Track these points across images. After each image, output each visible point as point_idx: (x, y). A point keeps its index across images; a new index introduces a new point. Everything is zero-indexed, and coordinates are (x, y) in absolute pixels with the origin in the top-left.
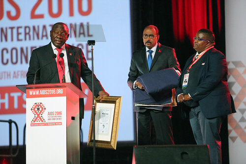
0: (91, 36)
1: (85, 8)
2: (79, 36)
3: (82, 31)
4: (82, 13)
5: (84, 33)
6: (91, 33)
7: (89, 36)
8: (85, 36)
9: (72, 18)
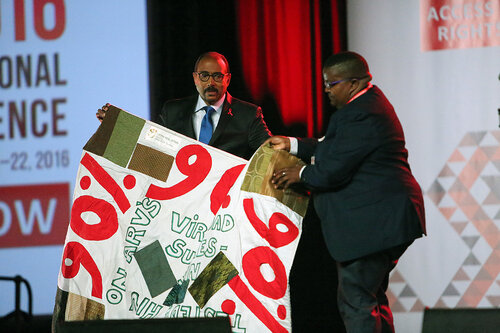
0: (64, 83)
1: (49, 22)
2: (37, 84)
3: (43, 73)
4: (44, 34)
5: (47, 78)
6: (62, 77)
7: (59, 82)
8: (49, 83)
9: (20, 44)
